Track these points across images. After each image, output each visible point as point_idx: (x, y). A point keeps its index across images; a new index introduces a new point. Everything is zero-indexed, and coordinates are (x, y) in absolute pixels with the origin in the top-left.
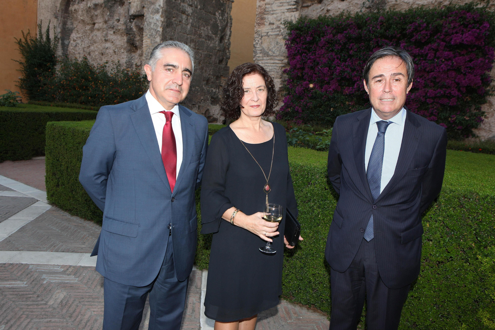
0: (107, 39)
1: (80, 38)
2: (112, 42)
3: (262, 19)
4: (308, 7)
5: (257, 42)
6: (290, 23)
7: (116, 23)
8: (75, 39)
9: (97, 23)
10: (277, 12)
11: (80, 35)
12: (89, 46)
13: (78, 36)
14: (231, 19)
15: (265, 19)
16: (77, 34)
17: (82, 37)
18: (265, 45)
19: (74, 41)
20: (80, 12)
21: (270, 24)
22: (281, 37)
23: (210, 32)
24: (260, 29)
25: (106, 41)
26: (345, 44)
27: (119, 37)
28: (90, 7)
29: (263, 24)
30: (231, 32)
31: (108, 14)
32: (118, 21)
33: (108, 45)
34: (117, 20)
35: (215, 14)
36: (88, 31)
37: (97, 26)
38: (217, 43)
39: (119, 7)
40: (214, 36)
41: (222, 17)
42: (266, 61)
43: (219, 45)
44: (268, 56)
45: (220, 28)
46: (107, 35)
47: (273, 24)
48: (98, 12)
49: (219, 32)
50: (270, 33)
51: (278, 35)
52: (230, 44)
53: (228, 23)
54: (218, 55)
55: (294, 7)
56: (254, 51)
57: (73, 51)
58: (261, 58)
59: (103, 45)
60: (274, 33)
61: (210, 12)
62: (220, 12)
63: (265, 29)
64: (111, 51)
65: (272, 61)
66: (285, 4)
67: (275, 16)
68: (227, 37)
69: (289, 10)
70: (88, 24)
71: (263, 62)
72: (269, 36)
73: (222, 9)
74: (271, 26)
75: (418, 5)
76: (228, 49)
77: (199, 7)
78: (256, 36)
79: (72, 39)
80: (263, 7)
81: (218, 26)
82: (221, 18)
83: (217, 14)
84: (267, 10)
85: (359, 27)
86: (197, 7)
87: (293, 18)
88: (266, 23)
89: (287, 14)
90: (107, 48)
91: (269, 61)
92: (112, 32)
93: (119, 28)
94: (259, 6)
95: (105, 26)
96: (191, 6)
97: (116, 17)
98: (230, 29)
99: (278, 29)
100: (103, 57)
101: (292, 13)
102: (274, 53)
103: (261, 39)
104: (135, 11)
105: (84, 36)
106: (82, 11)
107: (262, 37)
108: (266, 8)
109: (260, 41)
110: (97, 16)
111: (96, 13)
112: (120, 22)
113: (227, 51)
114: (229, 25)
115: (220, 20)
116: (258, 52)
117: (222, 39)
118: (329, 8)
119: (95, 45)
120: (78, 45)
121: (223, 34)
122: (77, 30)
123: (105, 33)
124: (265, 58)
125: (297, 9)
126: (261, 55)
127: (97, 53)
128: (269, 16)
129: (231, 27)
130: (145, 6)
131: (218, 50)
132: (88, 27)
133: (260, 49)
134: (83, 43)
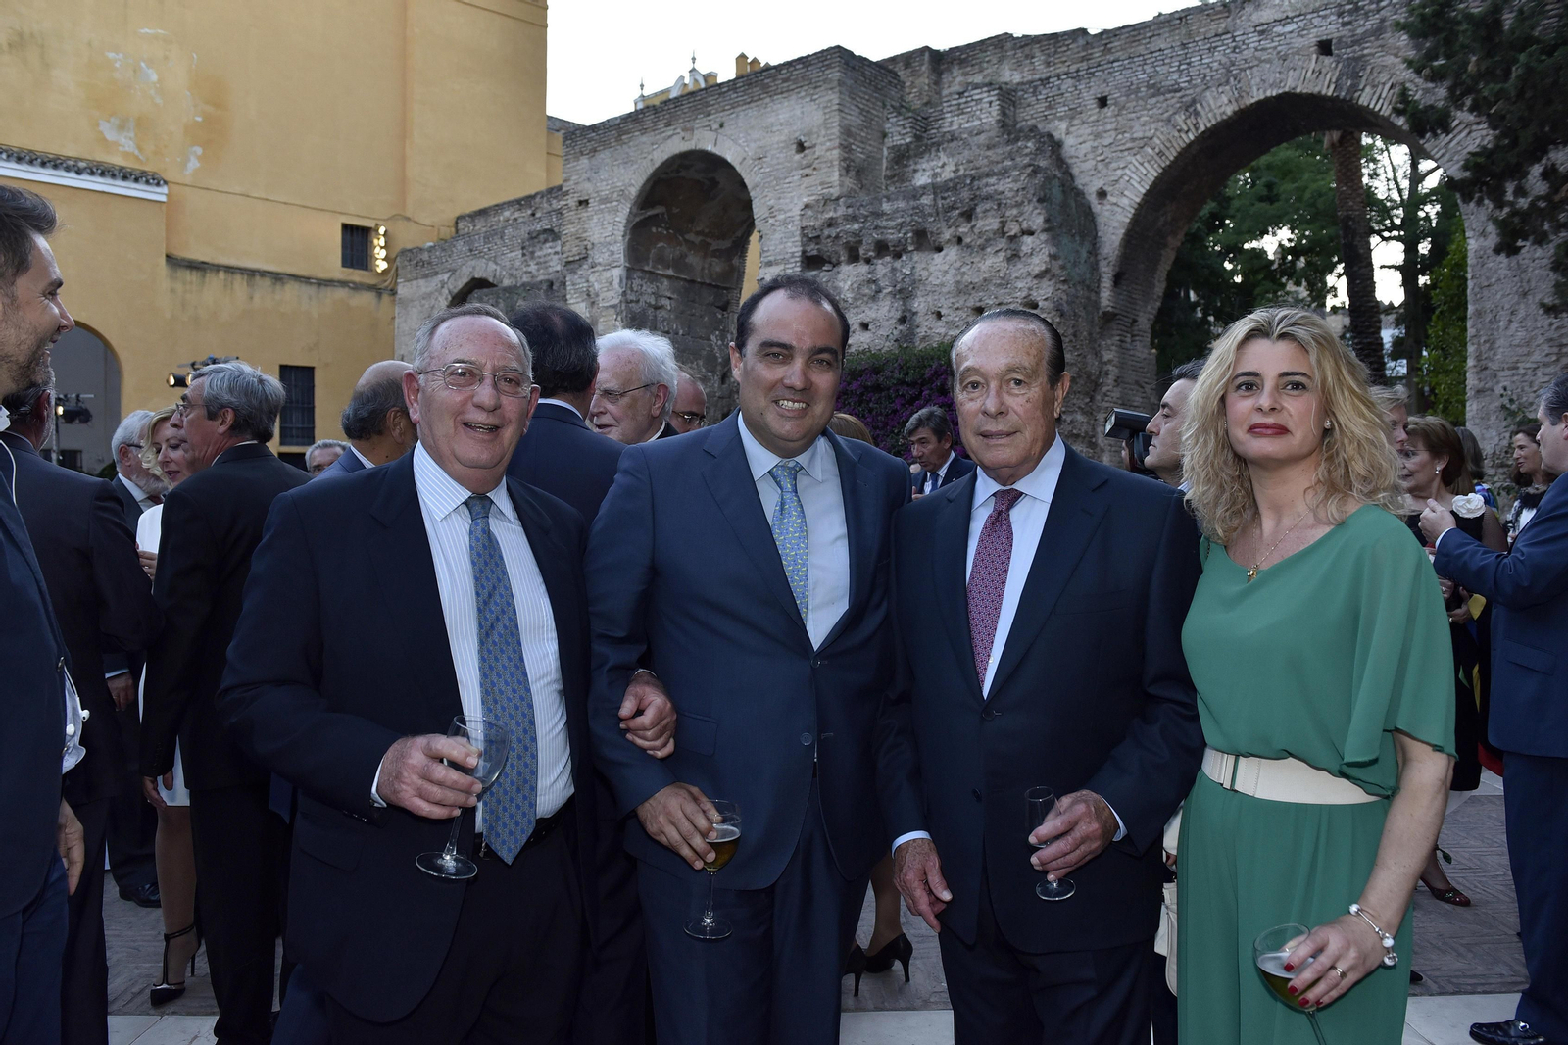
26: (862, 394)
35: (709, 339)
41: (723, 341)
43: (719, 387)
45: (720, 360)
49: (719, 367)
54: (720, 404)
61: (701, 338)
62: (717, 333)
73: (721, 328)
77: (681, 332)
81: (716, 358)
82: (720, 343)
83: (713, 338)
85: (876, 371)
86: (677, 334)
115: (720, 347)
121: (726, 369)
131: (719, 397)
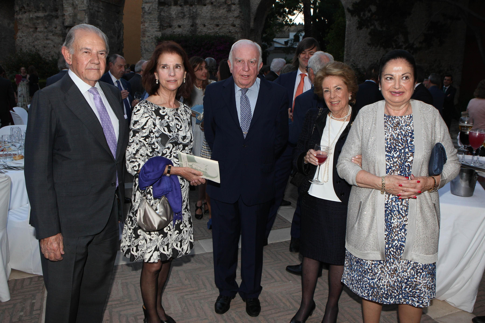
0: (48, 38)
1: (25, 36)
2: (52, 40)
3: (144, 34)
4: (165, 29)
5: (142, 45)
6: (158, 37)
7: (54, 29)
8: (21, 37)
9: (39, 28)
10: (151, 31)
11: (25, 34)
12: (34, 42)
13: (23, 34)
14: (123, 25)
15: (145, 34)
16: (22, 33)
17: (27, 35)
18: (146, 47)
19: (20, 38)
20: (24, 20)
21: (148, 37)
22: (153, 43)
23: (112, 34)
24: (143, 39)
25: (47, 39)
27: (57, 38)
28: (32, 18)
29: (145, 37)
30: (123, 32)
31: (48, 23)
32: (56, 28)
33: (48, 42)
34: (54, 27)
35: (114, 24)
36: (31, 32)
37: (39, 30)
38: (116, 40)
39: (56, 20)
40: (114, 36)
42: (147, 54)
44: (148, 51)
45: (117, 31)
46: (47, 35)
47: (149, 37)
48: (40, 21)
49: (117, 33)
50: (148, 41)
51: (152, 42)
52: (123, 39)
53: (121, 27)
55: (159, 30)
56: (141, 49)
57: (20, 44)
58: (145, 53)
59: (45, 42)
60: (150, 41)
62: (117, 22)
63: (146, 39)
64: (52, 46)
65: (150, 54)
66: (154, 28)
67: (150, 33)
68: (122, 36)
69: (156, 31)
70: (31, 28)
71: (146, 54)
72: (148, 42)
73: (118, 20)
74: (149, 38)
75: (209, 32)
76: (122, 42)
77: (106, 21)
78: (141, 42)
79: (19, 37)
80: (144, 28)
82: (117, 25)
83: (115, 23)
84: (146, 30)
86: (104, 21)
87: (159, 35)
88: (146, 36)
89: (156, 33)
90: (48, 44)
91: (149, 54)
92: (51, 34)
93: (57, 32)
94: (142, 28)
95: (45, 30)
96: (101, 21)
97: (54, 26)
98: (123, 31)
99: (152, 39)
100: (45, 49)
101: (158, 32)
102: (151, 50)
103: (144, 44)
104: (69, 24)
105: (28, 35)
106: (26, 20)
107: (144, 43)
108: (145, 29)
109: (144, 45)
110: (38, 23)
111: (38, 22)
112: (57, 29)
113: (122, 44)
114: (122, 28)
116: (143, 50)
117: (119, 37)
118: (174, 31)
119: (38, 41)
120: (24, 41)
121: (119, 34)
122: (22, 31)
123: (46, 34)
124: (146, 53)
125: (160, 31)
126: (145, 51)
127: (40, 46)
128: (147, 33)
129: (123, 29)
130: (76, 22)
132: (31, 30)
133: (144, 48)
134: (28, 40)
